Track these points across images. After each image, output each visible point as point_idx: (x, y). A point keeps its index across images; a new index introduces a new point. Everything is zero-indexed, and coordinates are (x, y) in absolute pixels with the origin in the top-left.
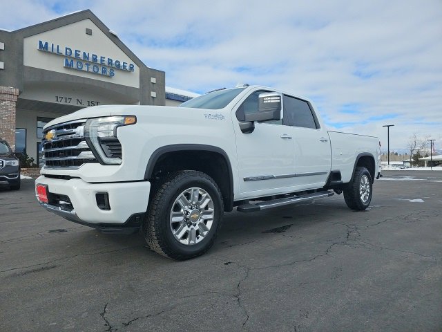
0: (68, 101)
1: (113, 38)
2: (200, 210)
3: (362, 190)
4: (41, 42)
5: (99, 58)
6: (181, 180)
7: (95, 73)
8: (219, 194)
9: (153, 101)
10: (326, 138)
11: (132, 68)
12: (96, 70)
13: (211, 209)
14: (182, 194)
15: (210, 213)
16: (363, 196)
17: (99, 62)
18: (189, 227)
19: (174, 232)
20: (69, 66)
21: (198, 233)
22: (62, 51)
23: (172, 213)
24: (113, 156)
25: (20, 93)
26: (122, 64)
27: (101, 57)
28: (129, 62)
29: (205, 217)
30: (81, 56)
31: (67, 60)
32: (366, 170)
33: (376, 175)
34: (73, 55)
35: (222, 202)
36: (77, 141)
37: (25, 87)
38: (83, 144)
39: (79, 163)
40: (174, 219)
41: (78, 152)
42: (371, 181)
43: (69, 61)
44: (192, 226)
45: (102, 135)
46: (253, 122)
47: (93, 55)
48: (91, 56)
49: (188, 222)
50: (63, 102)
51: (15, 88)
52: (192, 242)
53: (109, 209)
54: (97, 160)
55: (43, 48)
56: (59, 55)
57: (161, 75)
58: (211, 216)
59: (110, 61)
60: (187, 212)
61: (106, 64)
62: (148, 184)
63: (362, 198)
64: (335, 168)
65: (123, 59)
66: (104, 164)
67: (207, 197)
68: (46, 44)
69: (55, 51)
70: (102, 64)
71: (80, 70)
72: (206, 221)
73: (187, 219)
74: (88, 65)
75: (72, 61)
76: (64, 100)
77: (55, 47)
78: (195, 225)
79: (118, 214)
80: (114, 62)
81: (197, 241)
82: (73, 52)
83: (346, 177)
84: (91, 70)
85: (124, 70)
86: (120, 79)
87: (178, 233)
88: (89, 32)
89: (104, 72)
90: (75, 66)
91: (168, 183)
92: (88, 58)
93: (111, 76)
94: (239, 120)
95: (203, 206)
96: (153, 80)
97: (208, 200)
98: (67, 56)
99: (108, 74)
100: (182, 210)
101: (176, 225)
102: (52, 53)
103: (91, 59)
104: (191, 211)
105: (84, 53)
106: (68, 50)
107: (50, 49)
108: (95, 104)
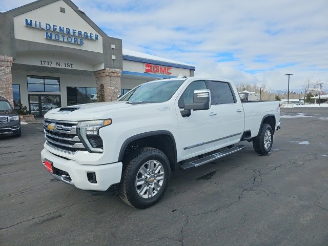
0: (50, 64)
1: (82, 14)
2: (155, 174)
3: (266, 141)
4: (26, 20)
5: (71, 31)
6: (141, 157)
7: (70, 43)
8: (167, 162)
9: (114, 62)
10: (241, 109)
11: (96, 38)
12: (70, 41)
13: (162, 173)
14: (143, 166)
15: (161, 175)
16: (266, 144)
17: (72, 34)
18: (148, 186)
19: (139, 191)
20: (49, 38)
21: (154, 189)
22: (44, 26)
23: (137, 179)
24: (97, 147)
25: (14, 59)
26: (89, 35)
27: (73, 30)
28: (94, 33)
29: (158, 178)
30: (58, 30)
31: (47, 33)
32: (269, 126)
33: (276, 128)
34: (52, 29)
35: (169, 166)
36: (72, 136)
37: (17, 55)
38: (76, 138)
39: (74, 150)
40: (138, 184)
41: (73, 143)
42: (272, 133)
43: (49, 34)
44: (150, 186)
45: (89, 133)
46: (190, 110)
47: (67, 29)
48: (65, 29)
49: (147, 183)
50: (46, 65)
51: (9, 56)
52: (150, 196)
53: (96, 182)
54: (86, 149)
55: (29, 25)
56: (41, 29)
57: (119, 42)
58: (162, 177)
59: (80, 33)
60: (147, 177)
61: (77, 35)
62: (121, 164)
63: (265, 146)
64: (246, 129)
65: (90, 31)
66: (91, 152)
67: (159, 165)
68: (31, 21)
69: (38, 27)
70: (74, 35)
71: (58, 41)
72: (159, 181)
73: (147, 182)
74: (63, 36)
75: (51, 34)
76: (46, 63)
77: (38, 23)
78: (151, 185)
79: (102, 185)
80: (83, 33)
81: (154, 195)
82: (52, 27)
83: (254, 134)
84: (66, 40)
85: (91, 39)
86: (88, 47)
87: (141, 192)
88: (63, 10)
89: (75, 41)
90: (53, 38)
91: (134, 160)
92: (63, 31)
93: (81, 44)
94: (180, 108)
95: (157, 172)
96: (113, 46)
97: (160, 167)
98: (48, 30)
99: (79, 43)
100: (143, 177)
101: (139, 187)
102: (35, 28)
103: (65, 32)
104: (149, 176)
105: (60, 27)
106: (48, 26)
107: (34, 25)
108: (71, 65)
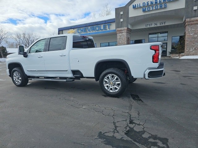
0: (150, 25)
4: (133, 5)
5: (158, 1)
9: (195, 12)
12: (157, 8)
17: (158, 3)
20: (144, 11)
22: (142, 5)
30: (150, 4)
31: (143, 9)
34: (146, 5)
51: (125, 27)
55: (134, 7)
56: (140, 7)
68: (135, 5)
70: (160, 3)
71: (149, 11)
74: (152, 7)
75: (145, 8)
77: (139, 5)
82: (146, 3)
90: (147, 10)
93: (165, 7)
99: (163, 7)
102: (138, 8)
103: (154, 3)
105: (151, 2)
106: (144, 4)
107: (137, 7)
108: (164, 23)
